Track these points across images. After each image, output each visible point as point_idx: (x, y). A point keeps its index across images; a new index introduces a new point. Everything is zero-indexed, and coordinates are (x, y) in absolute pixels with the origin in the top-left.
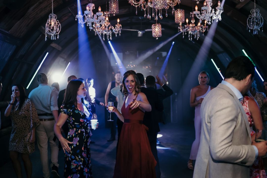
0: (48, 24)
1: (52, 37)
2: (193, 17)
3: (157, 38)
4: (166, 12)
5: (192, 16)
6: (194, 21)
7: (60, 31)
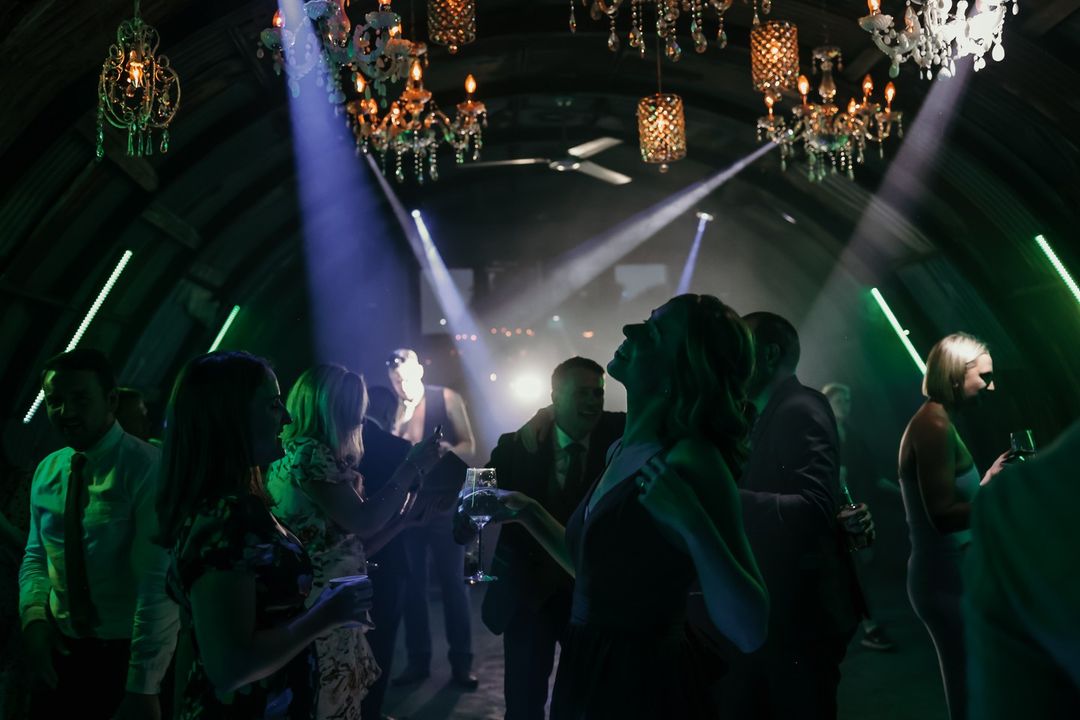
0: (112, 73)
1: (130, 140)
2: (827, 72)
3: (664, 166)
4: (719, 23)
5: (819, 69)
6: (834, 92)
7: (177, 112)
